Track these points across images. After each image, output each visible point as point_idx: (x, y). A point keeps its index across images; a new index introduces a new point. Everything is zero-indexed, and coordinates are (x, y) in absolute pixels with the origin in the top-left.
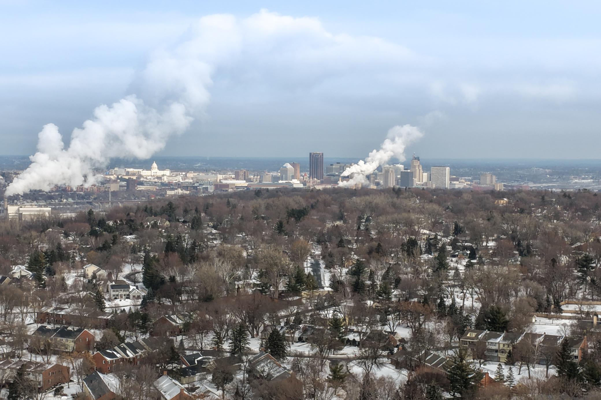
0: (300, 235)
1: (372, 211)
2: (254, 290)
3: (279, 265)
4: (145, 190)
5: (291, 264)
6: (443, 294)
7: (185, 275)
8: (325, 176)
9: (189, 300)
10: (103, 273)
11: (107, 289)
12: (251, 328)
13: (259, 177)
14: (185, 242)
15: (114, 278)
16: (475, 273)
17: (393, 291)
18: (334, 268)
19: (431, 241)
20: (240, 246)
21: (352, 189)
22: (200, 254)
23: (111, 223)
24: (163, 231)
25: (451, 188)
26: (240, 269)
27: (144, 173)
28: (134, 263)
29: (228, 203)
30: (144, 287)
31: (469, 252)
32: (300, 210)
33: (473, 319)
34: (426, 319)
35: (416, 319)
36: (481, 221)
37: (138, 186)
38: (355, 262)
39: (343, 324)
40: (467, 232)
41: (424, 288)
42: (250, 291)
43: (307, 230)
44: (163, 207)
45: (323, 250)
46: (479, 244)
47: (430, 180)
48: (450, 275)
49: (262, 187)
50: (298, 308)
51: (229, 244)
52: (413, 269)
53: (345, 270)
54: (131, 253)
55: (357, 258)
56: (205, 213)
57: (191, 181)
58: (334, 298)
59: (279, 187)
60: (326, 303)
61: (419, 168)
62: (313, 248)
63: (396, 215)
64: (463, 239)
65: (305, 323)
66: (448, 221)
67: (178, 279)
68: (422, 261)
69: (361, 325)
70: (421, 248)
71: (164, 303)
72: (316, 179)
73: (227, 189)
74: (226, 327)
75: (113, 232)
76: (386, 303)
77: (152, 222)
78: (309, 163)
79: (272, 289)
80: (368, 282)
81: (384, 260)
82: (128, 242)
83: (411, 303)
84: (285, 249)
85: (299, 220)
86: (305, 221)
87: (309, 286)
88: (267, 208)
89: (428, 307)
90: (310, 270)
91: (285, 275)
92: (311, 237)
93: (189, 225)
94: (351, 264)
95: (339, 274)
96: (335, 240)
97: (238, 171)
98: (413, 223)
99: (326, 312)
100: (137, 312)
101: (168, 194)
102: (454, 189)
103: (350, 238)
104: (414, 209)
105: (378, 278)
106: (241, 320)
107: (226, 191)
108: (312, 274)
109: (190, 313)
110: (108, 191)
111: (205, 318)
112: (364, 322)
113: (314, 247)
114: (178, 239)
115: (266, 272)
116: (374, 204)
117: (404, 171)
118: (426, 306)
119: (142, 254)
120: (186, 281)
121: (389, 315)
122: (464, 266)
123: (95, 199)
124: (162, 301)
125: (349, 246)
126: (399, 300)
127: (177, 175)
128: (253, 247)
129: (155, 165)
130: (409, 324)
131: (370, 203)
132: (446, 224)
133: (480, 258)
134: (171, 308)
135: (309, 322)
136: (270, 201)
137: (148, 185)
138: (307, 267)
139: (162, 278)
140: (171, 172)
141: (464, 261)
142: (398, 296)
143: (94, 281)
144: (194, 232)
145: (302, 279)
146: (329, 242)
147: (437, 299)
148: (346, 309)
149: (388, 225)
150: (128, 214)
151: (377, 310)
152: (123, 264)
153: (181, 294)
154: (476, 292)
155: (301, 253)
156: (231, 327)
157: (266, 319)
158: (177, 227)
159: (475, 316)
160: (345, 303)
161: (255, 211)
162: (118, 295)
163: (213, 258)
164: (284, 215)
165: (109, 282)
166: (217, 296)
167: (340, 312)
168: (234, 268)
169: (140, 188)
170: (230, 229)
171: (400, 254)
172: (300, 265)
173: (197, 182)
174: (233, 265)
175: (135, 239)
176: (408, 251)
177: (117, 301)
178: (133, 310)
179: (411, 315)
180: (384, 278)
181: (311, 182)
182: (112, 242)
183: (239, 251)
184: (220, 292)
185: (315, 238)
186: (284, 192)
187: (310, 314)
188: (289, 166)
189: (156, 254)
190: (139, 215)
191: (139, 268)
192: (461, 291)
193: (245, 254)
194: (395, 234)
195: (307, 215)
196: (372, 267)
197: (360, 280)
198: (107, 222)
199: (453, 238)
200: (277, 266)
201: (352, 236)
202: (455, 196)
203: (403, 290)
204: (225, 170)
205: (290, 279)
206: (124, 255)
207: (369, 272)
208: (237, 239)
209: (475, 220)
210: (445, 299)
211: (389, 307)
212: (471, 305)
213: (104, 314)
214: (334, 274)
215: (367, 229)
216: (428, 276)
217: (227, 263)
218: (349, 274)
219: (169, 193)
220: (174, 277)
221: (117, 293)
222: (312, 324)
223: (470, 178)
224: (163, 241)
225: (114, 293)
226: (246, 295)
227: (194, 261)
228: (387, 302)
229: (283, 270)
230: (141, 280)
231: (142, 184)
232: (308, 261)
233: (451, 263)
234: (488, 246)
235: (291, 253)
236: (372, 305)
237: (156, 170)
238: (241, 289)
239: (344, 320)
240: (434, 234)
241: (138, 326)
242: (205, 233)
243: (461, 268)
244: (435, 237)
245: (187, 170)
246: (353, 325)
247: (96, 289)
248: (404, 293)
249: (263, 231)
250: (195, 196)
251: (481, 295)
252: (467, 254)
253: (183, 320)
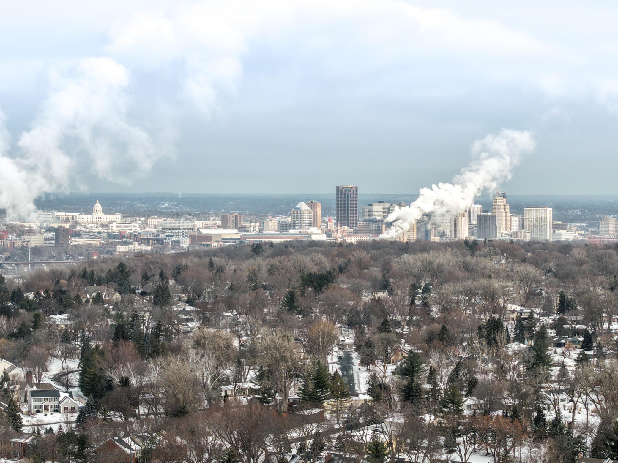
0: (322, 313)
1: (432, 276)
2: (251, 400)
3: (289, 360)
4: (84, 245)
5: (307, 359)
6: (543, 403)
7: (144, 375)
8: (360, 223)
9: (151, 414)
10: (19, 372)
11: (26, 397)
12: (246, 458)
13: (258, 224)
14: (144, 324)
15: (35, 380)
16: (591, 371)
17: (465, 399)
18: (374, 364)
19: (524, 322)
20: (229, 330)
21: (402, 243)
22: (167, 343)
23: (31, 296)
24: (111, 307)
25: (555, 240)
26: (228, 366)
27: (82, 218)
28: (66, 358)
29: (211, 264)
30: (81, 394)
31: (581, 339)
32: (321, 275)
33: (588, 441)
34: (515, 442)
35: (501, 442)
36: (600, 291)
37: (73, 239)
38: (407, 355)
39: (387, 451)
40: (579, 308)
41: (513, 396)
42: (244, 400)
43: (333, 305)
44: (110, 270)
45: (357, 337)
46: (598, 326)
47: (523, 229)
48: (552, 374)
49: (263, 240)
50: (318, 427)
51: (212, 327)
52: (495, 366)
53: (391, 368)
54: (62, 342)
55: (409, 348)
56: (175, 280)
57: (154, 230)
58: (374, 410)
59: (288, 240)
60: (361, 418)
61: (505, 210)
62: (341, 334)
63: (469, 283)
64: (574, 318)
65: (330, 449)
66: (550, 291)
67: (134, 381)
68: (510, 353)
69: (416, 452)
70: (508, 332)
71: (111, 419)
72: (346, 227)
73: (209, 243)
74: (207, 456)
75: (34, 309)
76: (455, 419)
77: (94, 294)
78: (335, 202)
79: (278, 397)
80: (427, 387)
81: (450, 350)
82: (57, 325)
83: (492, 418)
84: (299, 336)
85: (321, 289)
86: (329, 293)
87: (335, 393)
88: (271, 271)
89: (519, 424)
90: (337, 367)
91: (298, 376)
92: (339, 316)
93: (150, 298)
94: (400, 357)
95: (382, 374)
96: (376, 322)
97: (226, 214)
98: (496, 294)
99: (362, 432)
100: (71, 433)
101: (118, 250)
102: (559, 242)
103: (399, 318)
104: (497, 274)
105: (443, 380)
106: (230, 445)
107: (208, 245)
108: (340, 373)
109: (151, 434)
110: (27, 247)
111: (175, 442)
112: (419, 448)
113: (343, 332)
114: (133, 320)
115: (269, 371)
116: (435, 265)
117: (482, 214)
118: (516, 422)
119: (79, 343)
120: (146, 384)
121: (459, 436)
122: (575, 360)
123: (7, 259)
124: (109, 416)
125: (397, 330)
126: (475, 413)
127: (132, 222)
128: (249, 333)
129: (98, 206)
130: (489, 451)
131: (430, 263)
132: (547, 295)
133: (599, 347)
134: (123, 426)
135: (336, 448)
136: (275, 261)
137: (88, 236)
138: (333, 363)
139: (109, 381)
140: (124, 217)
141: (573, 352)
142: (472, 407)
143: (5, 385)
144: (158, 309)
145: (324, 382)
146: (366, 324)
147: (532, 411)
148: (392, 428)
149: (457, 297)
150: (58, 282)
151: (439, 429)
152: (50, 358)
153: (138, 406)
154: (593, 400)
155: (323, 342)
156: (215, 455)
157: (268, 444)
158: (131, 302)
159: (592, 437)
160: (391, 419)
161: (253, 277)
162: (41, 407)
163: (188, 349)
164: (296, 283)
165: (28, 386)
166: (194, 409)
167: (383, 432)
168: (220, 364)
169: (76, 241)
170: (214, 304)
171: (476, 342)
172: (321, 360)
173: (163, 233)
174: (218, 360)
175: (67, 320)
176: (488, 337)
177: (40, 417)
178: (65, 430)
179: (494, 436)
180: (452, 379)
181: (339, 231)
182: (33, 324)
183: (227, 339)
184: (198, 402)
185: (345, 318)
186: (298, 247)
187: (336, 435)
188: (304, 207)
189: (100, 343)
190: (74, 283)
191: (74, 364)
192: (570, 399)
193: (236, 343)
194: (468, 311)
195: (333, 282)
196: (434, 362)
197: (414, 383)
198: (25, 295)
199: (558, 317)
200: (286, 361)
201: (403, 314)
202: (561, 252)
203: (480, 397)
204: (206, 213)
205: (306, 381)
206: (50, 344)
207: (429, 371)
208: (224, 321)
209: (591, 288)
210: (545, 412)
211: (459, 424)
212: (585, 421)
213: (20, 434)
214: (375, 374)
215: (425, 305)
216: (519, 375)
217: (209, 357)
218: (397, 374)
219: (120, 249)
220: (127, 378)
221: (40, 403)
222: (340, 450)
223: (584, 225)
224: (110, 323)
225: (36, 403)
226: (237, 406)
227: (158, 355)
228: (456, 416)
229: (295, 368)
230: (77, 384)
231: (78, 235)
232: (334, 353)
233: (553, 355)
234: (612, 330)
235: (308, 342)
236: (432, 421)
237: (101, 214)
238: (230, 398)
239: (390, 444)
240: (528, 311)
241: (72, 454)
242: (175, 311)
243: (570, 363)
244: (529, 316)
245: (148, 214)
246: (404, 453)
247: (8, 397)
248: (482, 402)
249: (264, 307)
250: (160, 254)
251: (600, 404)
252: (579, 342)
253: (141, 444)
